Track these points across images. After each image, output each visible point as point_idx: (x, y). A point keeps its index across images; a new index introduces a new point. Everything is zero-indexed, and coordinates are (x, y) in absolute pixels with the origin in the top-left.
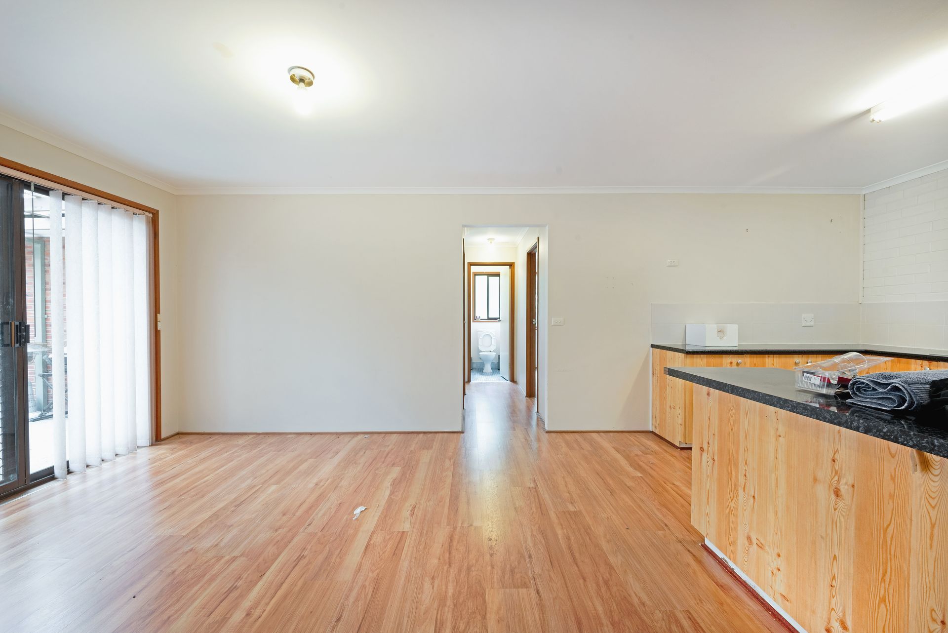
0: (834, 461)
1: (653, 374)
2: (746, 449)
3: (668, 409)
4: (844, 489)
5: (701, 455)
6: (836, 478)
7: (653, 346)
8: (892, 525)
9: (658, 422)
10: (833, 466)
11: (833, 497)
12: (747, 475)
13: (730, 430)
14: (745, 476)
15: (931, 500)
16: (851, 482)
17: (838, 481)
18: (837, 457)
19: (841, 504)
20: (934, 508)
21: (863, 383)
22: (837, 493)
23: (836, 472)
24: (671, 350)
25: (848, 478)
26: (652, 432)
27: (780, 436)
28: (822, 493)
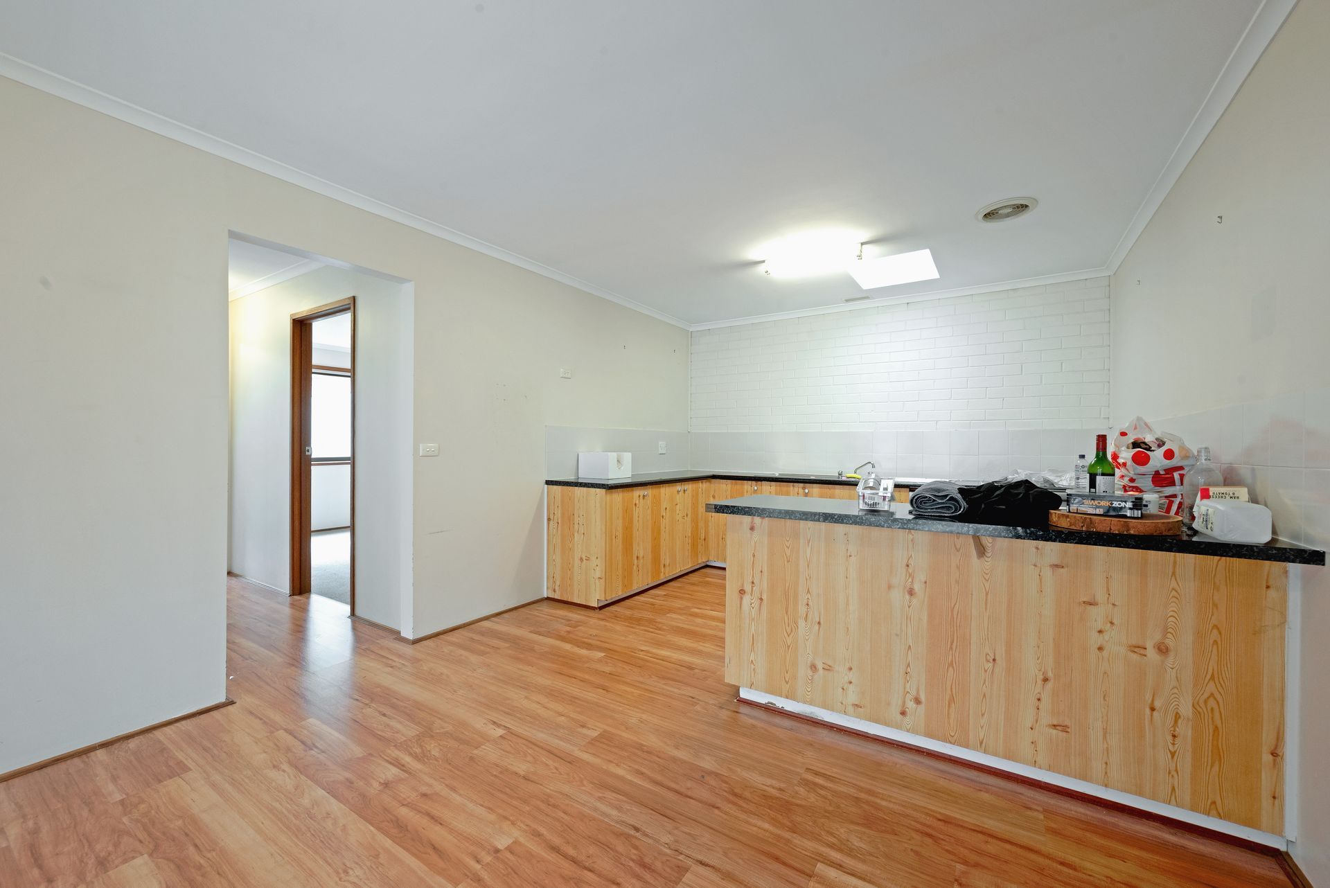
0: (908, 566)
1: (549, 519)
2: (808, 578)
3: (577, 562)
4: (917, 587)
5: (741, 598)
6: (910, 580)
7: (548, 483)
8: (958, 603)
9: (558, 583)
10: (907, 570)
11: (907, 597)
12: (810, 603)
13: (786, 562)
14: (808, 605)
15: (985, 576)
16: (923, 580)
17: (912, 582)
18: (911, 562)
19: (915, 601)
20: (987, 581)
21: (927, 497)
22: (911, 592)
23: (910, 575)
24: (584, 486)
25: (921, 577)
26: (548, 599)
27: (850, 556)
28: (897, 596)
